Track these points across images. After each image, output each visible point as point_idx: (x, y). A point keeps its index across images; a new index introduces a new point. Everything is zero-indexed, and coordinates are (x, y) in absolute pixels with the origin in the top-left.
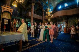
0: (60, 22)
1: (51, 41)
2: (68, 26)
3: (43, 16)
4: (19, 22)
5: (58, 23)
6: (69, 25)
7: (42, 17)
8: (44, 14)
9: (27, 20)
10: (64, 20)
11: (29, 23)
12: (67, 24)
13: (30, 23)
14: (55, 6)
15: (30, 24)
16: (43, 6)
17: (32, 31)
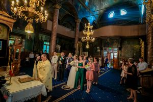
0: (108, 47)
1: (88, 91)
2: (121, 55)
3: (75, 31)
4: (24, 40)
5: (103, 48)
6: (123, 54)
7: (73, 32)
8: (78, 28)
9: (42, 37)
10: (115, 43)
11: (45, 43)
12: (120, 51)
13: (48, 44)
14: (102, 11)
15: (48, 47)
16: (79, 10)
17: (55, 67)
